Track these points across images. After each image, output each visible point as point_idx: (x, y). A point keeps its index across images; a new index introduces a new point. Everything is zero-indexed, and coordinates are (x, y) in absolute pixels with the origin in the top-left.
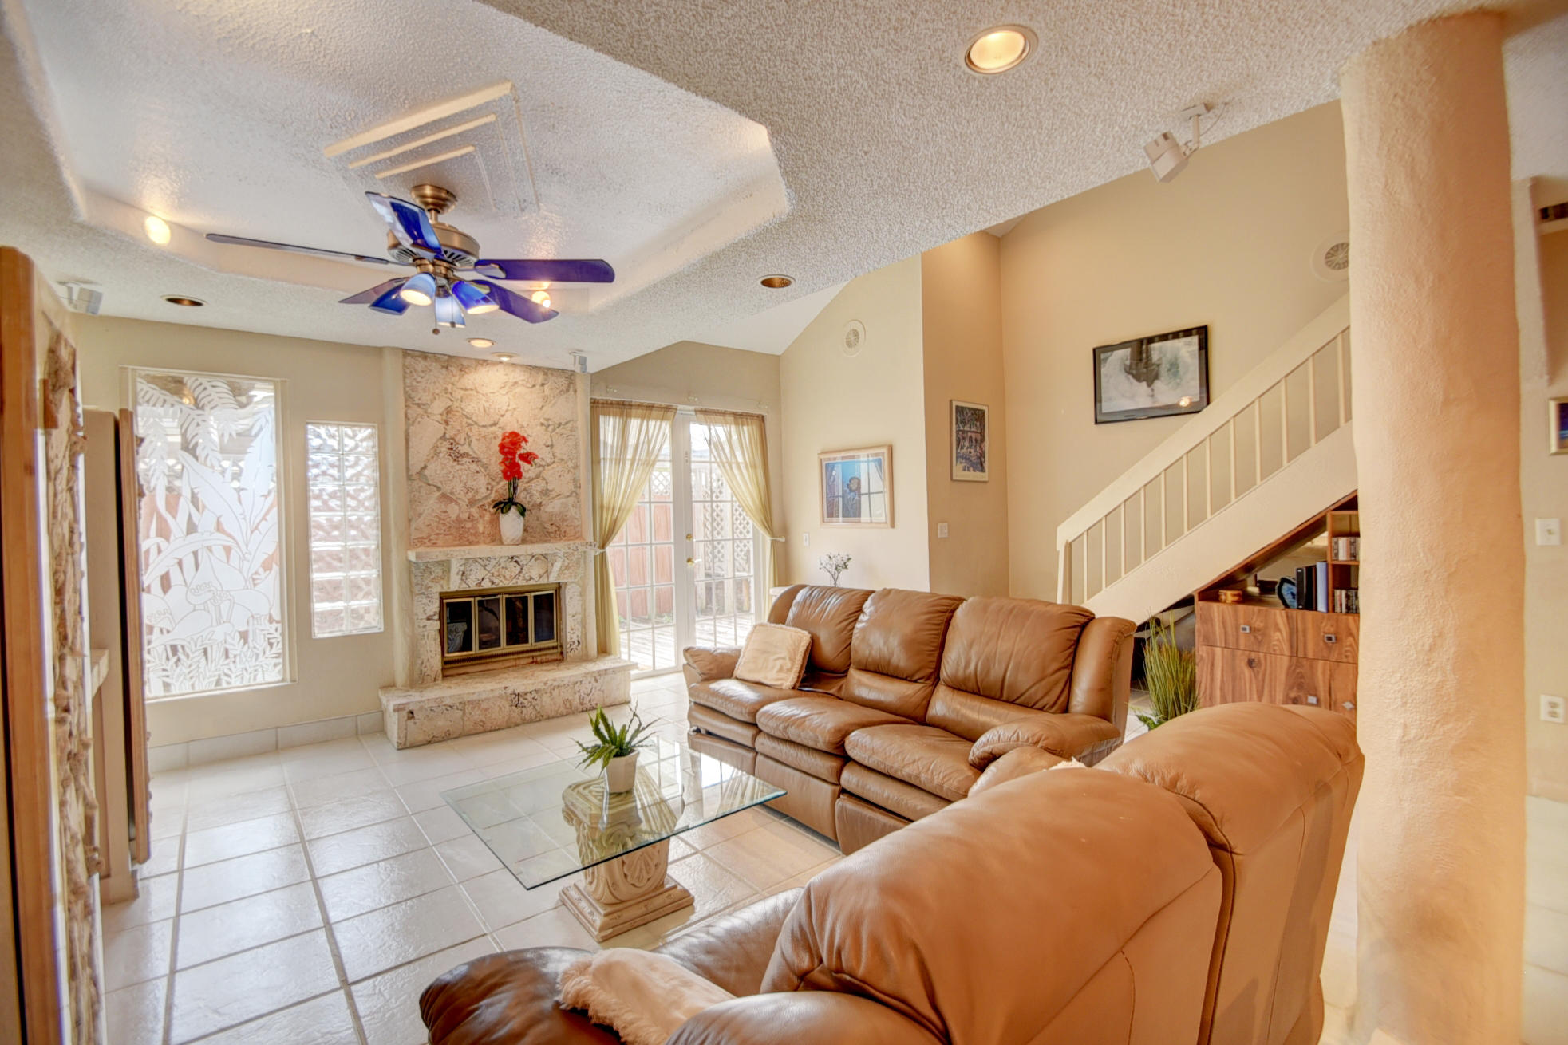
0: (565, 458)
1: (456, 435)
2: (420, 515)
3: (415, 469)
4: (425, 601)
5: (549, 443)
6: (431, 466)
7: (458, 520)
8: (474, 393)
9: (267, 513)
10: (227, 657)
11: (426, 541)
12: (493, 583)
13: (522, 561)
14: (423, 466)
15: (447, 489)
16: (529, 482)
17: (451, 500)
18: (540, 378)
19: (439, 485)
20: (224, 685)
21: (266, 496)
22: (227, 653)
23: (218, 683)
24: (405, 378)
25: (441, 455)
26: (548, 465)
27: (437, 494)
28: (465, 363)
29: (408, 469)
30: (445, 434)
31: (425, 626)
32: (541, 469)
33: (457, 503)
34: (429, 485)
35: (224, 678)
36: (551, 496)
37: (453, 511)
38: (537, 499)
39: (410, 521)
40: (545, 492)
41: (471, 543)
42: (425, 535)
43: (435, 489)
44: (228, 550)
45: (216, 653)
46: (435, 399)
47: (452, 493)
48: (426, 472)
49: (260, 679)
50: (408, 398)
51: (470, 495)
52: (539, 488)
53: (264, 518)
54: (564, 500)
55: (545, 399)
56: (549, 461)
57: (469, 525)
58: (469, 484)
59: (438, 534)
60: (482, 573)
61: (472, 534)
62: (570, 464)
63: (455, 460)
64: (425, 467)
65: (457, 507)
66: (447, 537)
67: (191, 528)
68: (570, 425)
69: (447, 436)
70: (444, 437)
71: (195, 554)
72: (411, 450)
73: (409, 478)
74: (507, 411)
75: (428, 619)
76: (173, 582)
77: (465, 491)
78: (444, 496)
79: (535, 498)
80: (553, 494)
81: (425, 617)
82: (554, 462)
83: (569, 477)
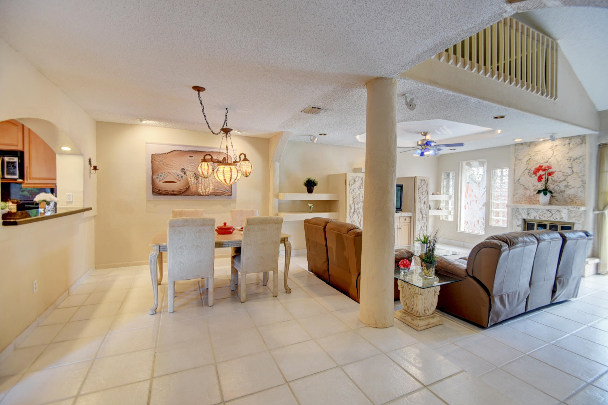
0: (578, 172)
1: (531, 168)
2: (517, 194)
3: (517, 179)
4: (517, 220)
5: (570, 166)
6: (522, 179)
7: (530, 196)
8: (539, 152)
9: (484, 193)
10: (475, 226)
11: (518, 202)
12: (540, 218)
13: (553, 212)
14: (519, 179)
15: (526, 186)
16: (559, 182)
17: (528, 189)
18: (567, 141)
19: (524, 184)
20: (474, 232)
21: (484, 188)
22: (475, 225)
23: (473, 231)
24: (515, 153)
25: (525, 175)
26: (570, 175)
27: (523, 187)
28: (536, 143)
29: (514, 180)
30: (527, 168)
31: (516, 228)
32: (566, 177)
33: (530, 190)
34: (521, 185)
35: (474, 231)
36: (570, 188)
37: (528, 193)
38: (563, 188)
39: (514, 195)
40: (567, 186)
41: (534, 204)
42: (518, 200)
43: (522, 186)
44: (476, 201)
45: (473, 225)
46: (525, 157)
47: (528, 187)
48: (520, 181)
49: (480, 233)
50: (516, 158)
51: (534, 188)
52: (564, 185)
53: (484, 194)
54: (576, 189)
55: (570, 149)
56: (570, 173)
57: (533, 198)
58: (534, 184)
59: (522, 200)
60: (536, 214)
61: (534, 201)
62: (581, 174)
63: (530, 176)
64: (520, 179)
65: (529, 192)
66: (525, 201)
67: (470, 196)
68: (581, 158)
69: (528, 168)
70: (527, 169)
71: (470, 201)
72: (515, 174)
73: (515, 183)
74: (552, 157)
75: (518, 226)
76: (467, 207)
77: (533, 186)
78: (525, 188)
79: (561, 188)
80: (570, 187)
81: (516, 225)
82: (572, 174)
83: (579, 179)
